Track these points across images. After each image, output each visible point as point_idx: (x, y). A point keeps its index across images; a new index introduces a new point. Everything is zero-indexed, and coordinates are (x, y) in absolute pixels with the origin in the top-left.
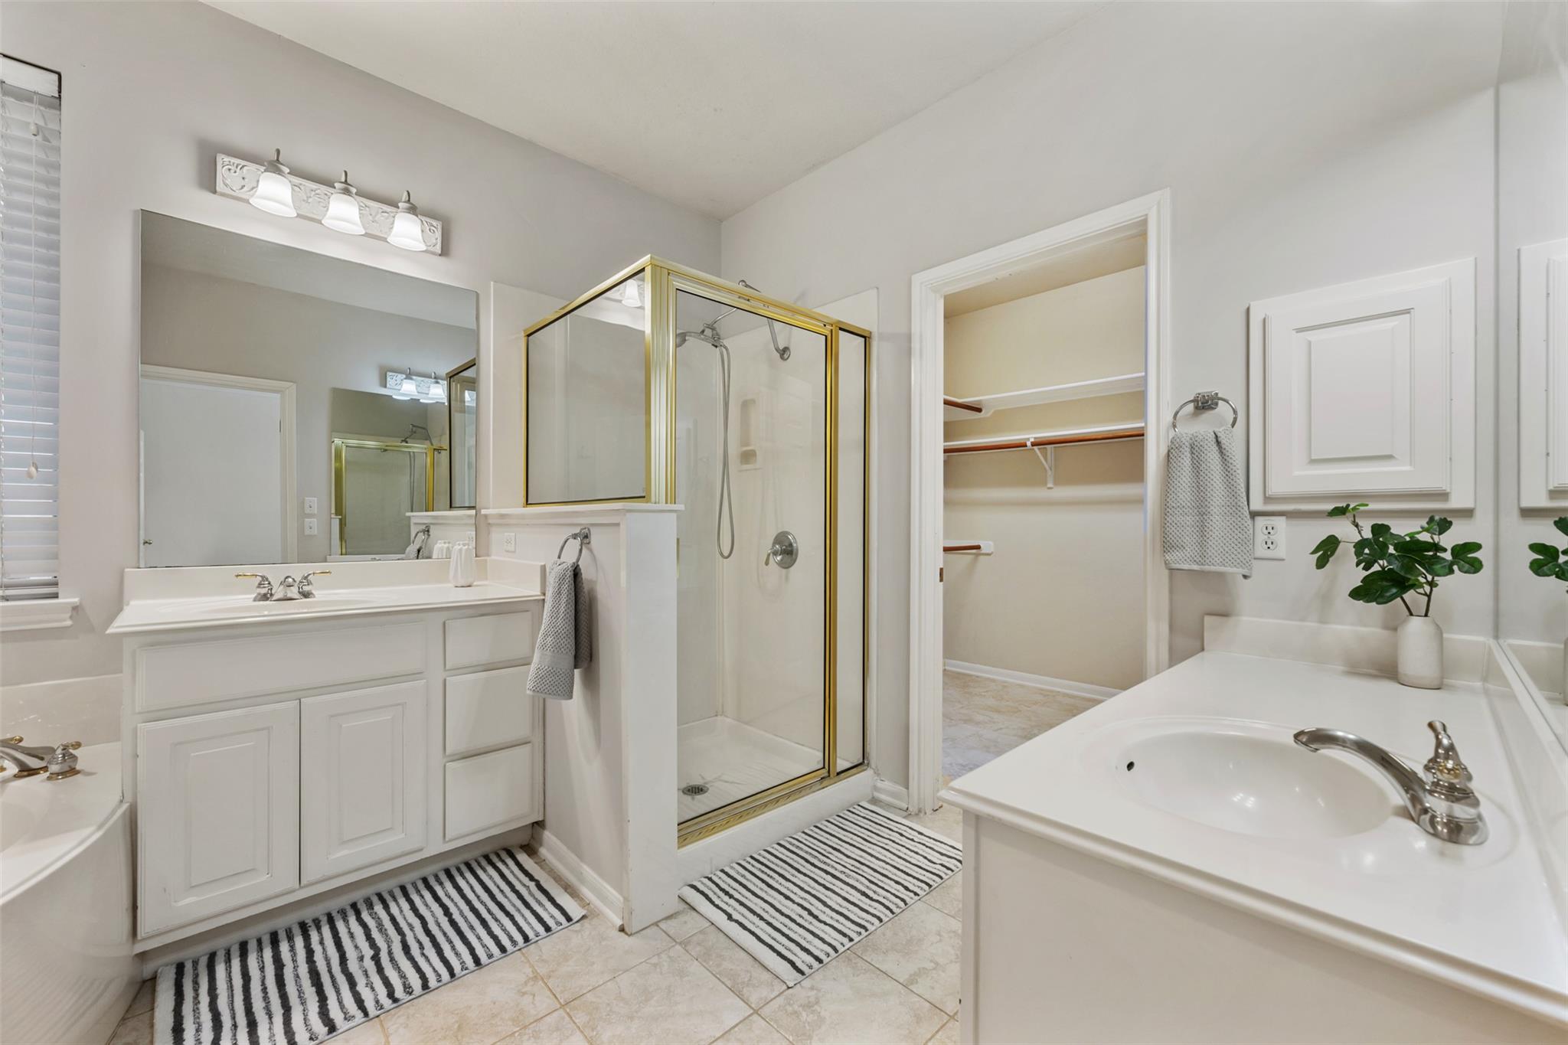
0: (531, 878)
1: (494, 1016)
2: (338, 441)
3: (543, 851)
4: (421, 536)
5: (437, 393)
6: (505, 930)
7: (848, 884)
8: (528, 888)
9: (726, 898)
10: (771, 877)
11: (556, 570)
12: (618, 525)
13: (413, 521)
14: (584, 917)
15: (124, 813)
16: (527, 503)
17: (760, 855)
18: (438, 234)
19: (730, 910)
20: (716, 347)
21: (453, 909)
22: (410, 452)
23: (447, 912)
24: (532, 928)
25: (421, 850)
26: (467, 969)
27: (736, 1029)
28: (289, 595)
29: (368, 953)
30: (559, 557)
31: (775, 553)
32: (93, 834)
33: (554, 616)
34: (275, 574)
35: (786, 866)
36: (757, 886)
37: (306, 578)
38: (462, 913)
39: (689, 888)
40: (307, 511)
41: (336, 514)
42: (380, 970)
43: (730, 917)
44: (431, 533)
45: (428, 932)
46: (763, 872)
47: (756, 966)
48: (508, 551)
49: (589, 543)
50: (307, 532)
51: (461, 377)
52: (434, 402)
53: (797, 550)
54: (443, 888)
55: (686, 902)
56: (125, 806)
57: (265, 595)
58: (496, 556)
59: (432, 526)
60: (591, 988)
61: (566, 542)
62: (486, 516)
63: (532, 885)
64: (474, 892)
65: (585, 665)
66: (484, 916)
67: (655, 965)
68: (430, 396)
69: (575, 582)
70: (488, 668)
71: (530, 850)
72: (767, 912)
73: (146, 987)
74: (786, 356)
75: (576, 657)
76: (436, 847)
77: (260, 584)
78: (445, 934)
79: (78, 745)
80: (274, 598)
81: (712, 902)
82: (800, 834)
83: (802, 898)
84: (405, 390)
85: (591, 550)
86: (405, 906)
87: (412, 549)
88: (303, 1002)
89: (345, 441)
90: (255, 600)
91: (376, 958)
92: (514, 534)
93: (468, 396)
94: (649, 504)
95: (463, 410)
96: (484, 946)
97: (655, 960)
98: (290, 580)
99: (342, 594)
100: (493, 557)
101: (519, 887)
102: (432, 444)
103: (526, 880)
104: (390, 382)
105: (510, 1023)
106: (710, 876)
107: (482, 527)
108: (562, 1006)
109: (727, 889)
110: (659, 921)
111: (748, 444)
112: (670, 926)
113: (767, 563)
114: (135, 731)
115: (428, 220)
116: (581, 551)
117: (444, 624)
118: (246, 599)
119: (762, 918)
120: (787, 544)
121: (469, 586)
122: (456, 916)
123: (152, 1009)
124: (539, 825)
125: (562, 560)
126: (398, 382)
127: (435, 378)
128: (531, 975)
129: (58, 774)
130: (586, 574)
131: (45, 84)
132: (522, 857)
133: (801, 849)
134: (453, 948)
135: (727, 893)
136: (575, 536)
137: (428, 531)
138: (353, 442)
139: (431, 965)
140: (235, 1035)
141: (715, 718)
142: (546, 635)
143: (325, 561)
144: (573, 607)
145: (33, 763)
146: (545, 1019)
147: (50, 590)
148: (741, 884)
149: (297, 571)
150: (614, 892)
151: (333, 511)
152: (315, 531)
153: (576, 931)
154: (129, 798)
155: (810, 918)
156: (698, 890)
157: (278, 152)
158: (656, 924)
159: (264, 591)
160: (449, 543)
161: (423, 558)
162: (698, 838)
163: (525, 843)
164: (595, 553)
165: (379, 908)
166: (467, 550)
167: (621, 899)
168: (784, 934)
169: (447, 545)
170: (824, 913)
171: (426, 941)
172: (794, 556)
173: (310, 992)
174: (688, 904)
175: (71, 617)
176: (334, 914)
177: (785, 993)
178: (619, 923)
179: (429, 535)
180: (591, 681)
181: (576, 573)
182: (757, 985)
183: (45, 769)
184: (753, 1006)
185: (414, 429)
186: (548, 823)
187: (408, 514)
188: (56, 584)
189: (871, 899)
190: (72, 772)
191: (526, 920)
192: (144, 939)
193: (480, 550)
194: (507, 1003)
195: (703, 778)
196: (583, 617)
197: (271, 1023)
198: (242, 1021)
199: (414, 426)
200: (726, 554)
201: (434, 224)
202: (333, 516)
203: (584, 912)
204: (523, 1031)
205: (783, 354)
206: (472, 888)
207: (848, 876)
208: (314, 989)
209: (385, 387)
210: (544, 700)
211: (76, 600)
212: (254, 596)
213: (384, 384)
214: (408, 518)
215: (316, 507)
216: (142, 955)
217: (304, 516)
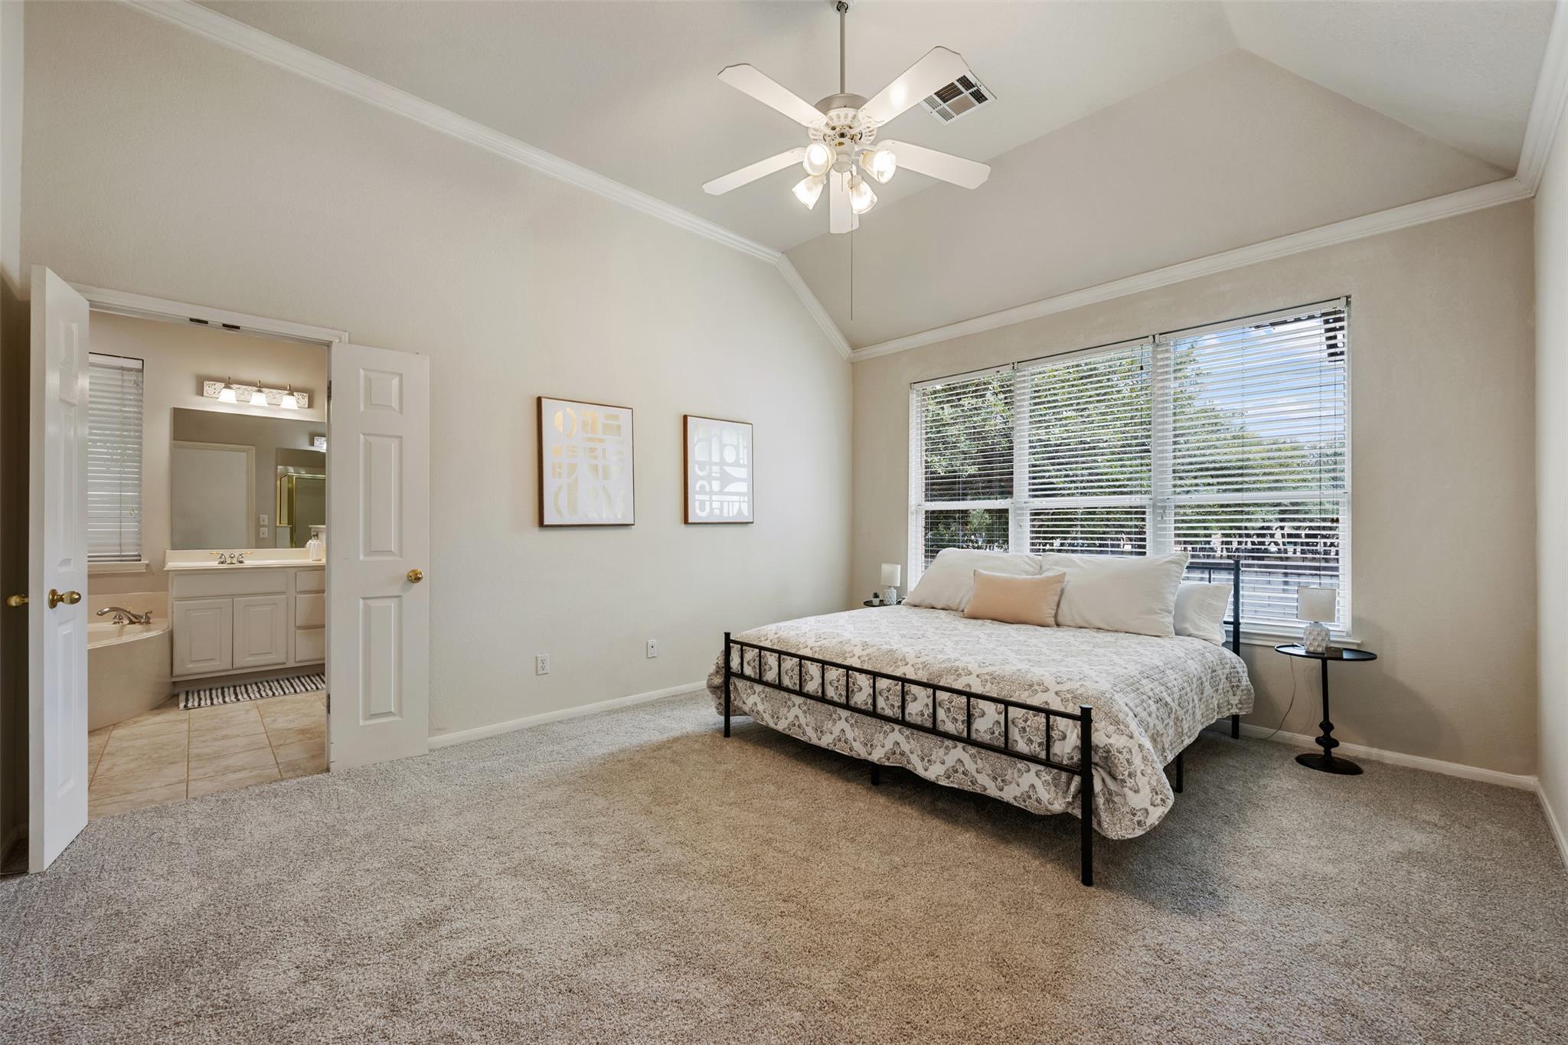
13: (312, 530)
18: (306, 399)
25: (284, 663)
28: (233, 562)
34: (233, 553)
37: (242, 555)
40: (262, 523)
50: (261, 536)
56: (170, 629)
70: (316, 592)
73: (175, 697)
77: (220, 557)
79: (150, 613)
80: (225, 563)
90: (218, 564)
99: (258, 561)
114: (173, 604)
115: (300, 393)
118: (214, 563)
129: (144, 623)
131: (137, 365)
145: (135, 619)
147: (139, 559)
152: (266, 535)
154: (170, 627)
157: (232, 376)
159: (222, 560)
175: (145, 569)
183: (138, 621)
188: (140, 556)
190: (147, 623)
192: (176, 677)
201: (304, 396)
211: (147, 562)
212: (218, 562)
213: (312, 444)
214: (311, 528)
215: (267, 520)
216: (174, 683)
217: (258, 526)
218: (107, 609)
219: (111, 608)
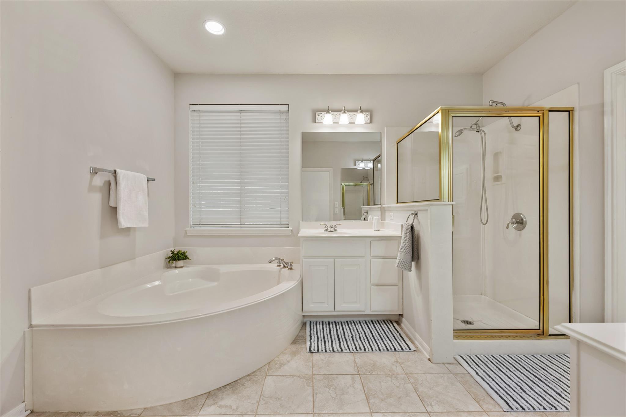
0: (398, 332)
1: (384, 367)
2: (343, 184)
3: (402, 325)
4: (365, 214)
5: (370, 165)
6: (388, 344)
7: (548, 386)
8: (397, 334)
9: (477, 367)
10: (502, 367)
11: (405, 226)
12: (427, 210)
13: (363, 209)
14: (415, 351)
15: (301, 280)
16: (398, 203)
17: (497, 356)
18: (369, 117)
19: (478, 371)
20: (478, 132)
21: (373, 332)
22: (363, 186)
23: (371, 332)
24: (397, 347)
25: (364, 311)
26: (376, 350)
27: (475, 413)
28: (332, 230)
29: (350, 336)
30: (407, 222)
31: (513, 223)
32: (296, 283)
33: (405, 242)
34: (329, 224)
35: (511, 366)
36: (493, 368)
37: (335, 226)
38: (376, 334)
39: (459, 357)
40: (335, 206)
41: (343, 207)
42: (353, 341)
43: (477, 374)
44: (368, 213)
45: (366, 336)
46: (497, 363)
47: (488, 396)
48: (391, 219)
49: (417, 217)
50: (336, 213)
51: (377, 160)
52: (370, 168)
53: (526, 221)
54: (371, 326)
55: (457, 361)
56: (301, 278)
57: (326, 230)
58: (387, 221)
59: (368, 211)
60: (416, 373)
61: (409, 216)
62: (384, 207)
63: (398, 334)
64: (379, 329)
65: (416, 260)
66: (382, 338)
67: (442, 377)
68: (368, 167)
69: (412, 230)
70: (384, 258)
71: (399, 323)
72: (497, 379)
73: (305, 324)
74: (518, 129)
75: (412, 257)
76: (368, 312)
77: (325, 227)
78: (371, 338)
79: (293, 263)
80: (329, 231)
81: (470, 366)
82: (522, 356)
83: (518, 381)
84: (361, 166)
85: (418, 219)
86: (360, 327)
87: (363, 218)
88: (335, 341)
89: (345, 184)
90: (324, 231)
91: (352, 337)
92: (392, 213)
93: (379, 165)
94: (441, 202)
95: (378, 170)
96: (382, 346)
97: (441, 375)
98: (332, 226)
99: (344, 231)
100: (386, 221)
101: (393, 333)
102: (369, 183)
103: (396, 332)
104: (357, 164)
105: (388, 371)
106: (470, 356)
107: (383, 211)
108: (406, 374)
109: (478, 363)
110: (445, 363)
111: (498, 173)
112: (451, 367)
113: (507, 228)
114: (302, 261)
115: (365, 113)
116: (414, 219)
117: (371, 242)
118: (322, 231)
119: (493, 380)
120: (520, 219)
121: (379, 231)
122: (374, 334)
123: (306, 330)
124: (401, 315)
125: (408, 223)
126: (359, 163)
127: (370, 161)
128: (396, 360)
129: (290, 269)
130: (416, 228)
132: (395, 325)
133: (522, 362)
134: (373, 343)
135: (477, 365)
136: (412, 214)
137: (367, 212)
138: (347, 184)
139: (366, 345)
140: (321, 342)
141: (481, 296)
142: (402, 248)
143: (340, 221)
144: (411, 239)
145: (286, 266)
146: (400, 375)
147: (288, 227)
148: (485, 364)
149: (334, 223)
150: (427, 346)
151: (342, 206)
152: (338, 212)
153: (412, 354)
154: (301, 277)
155: (521, 391)
156: (463, 359)
157: (329, 107)
158: (444, 364)
159: (326, 229)
160: (373, 216)
161: (366, 221)
162: (464, 338)
163: (397, 321)
164: (420, 220)
165: (353, 324)
166: (378, 218)
167: (429, 349)
168: (504, 390)
169: (372, 217)
170: (530, 392)
171: (365, 338)
172: (524, 225)
173: (337, 339)
174: (458, 362)
175: (291, 233)
176: (342, 322)
177: (501, 412)
178: (428, 357)
179: (367, 214)
180: (418, 266)
181: (412, 227)
182: (487, 403)
183: (287, 267)
184: (484, 409)
185: (364, 178)
186: (404, 316)
187: (361, 207)
188: (288, 225)
189: (563, 398)
190: (291, 269)
191: (395, 344)
192: (304, 312)
193: (382, 219)
194: (388, 365)
195: (472, 319)
196: (415, 243)
197: (329, 343)
198: (323, 340)
199: (364, 177)
200: (484, 222)
201: (368, 114)
202: (342, 208)
203: (415, 349)
204: (392, 375)
205: (517, 128)
206: (379, 328)
207: (549, 383)
208: (338, 339)
209: (355, 166)
210: (403, 271)
211: (292, 228)
212: (324, 230)
213: (355, 165)
214: (362, 208)
215: (337, 205)
216: (304, 316)
217: (335, 207)
218: (274, 259)
219: (275, 258)
